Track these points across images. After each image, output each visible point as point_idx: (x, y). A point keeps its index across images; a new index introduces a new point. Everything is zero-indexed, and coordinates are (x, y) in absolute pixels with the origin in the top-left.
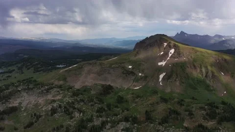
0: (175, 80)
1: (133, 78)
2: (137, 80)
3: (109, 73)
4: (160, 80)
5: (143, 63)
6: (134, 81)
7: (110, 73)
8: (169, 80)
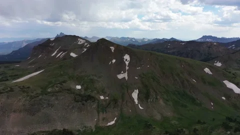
0: (157, 98)
1: (95, 106)
2: (103, 108)
3: (50, 105)
4: (136, 101)
5: (95, 78)
6: (98, 112)
7: (52, 106)
8: (149, 100)
